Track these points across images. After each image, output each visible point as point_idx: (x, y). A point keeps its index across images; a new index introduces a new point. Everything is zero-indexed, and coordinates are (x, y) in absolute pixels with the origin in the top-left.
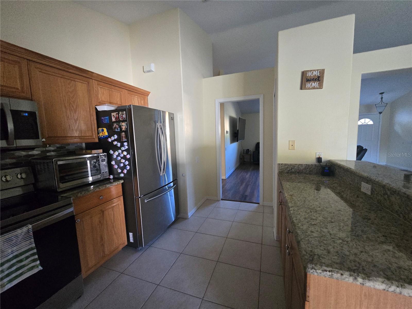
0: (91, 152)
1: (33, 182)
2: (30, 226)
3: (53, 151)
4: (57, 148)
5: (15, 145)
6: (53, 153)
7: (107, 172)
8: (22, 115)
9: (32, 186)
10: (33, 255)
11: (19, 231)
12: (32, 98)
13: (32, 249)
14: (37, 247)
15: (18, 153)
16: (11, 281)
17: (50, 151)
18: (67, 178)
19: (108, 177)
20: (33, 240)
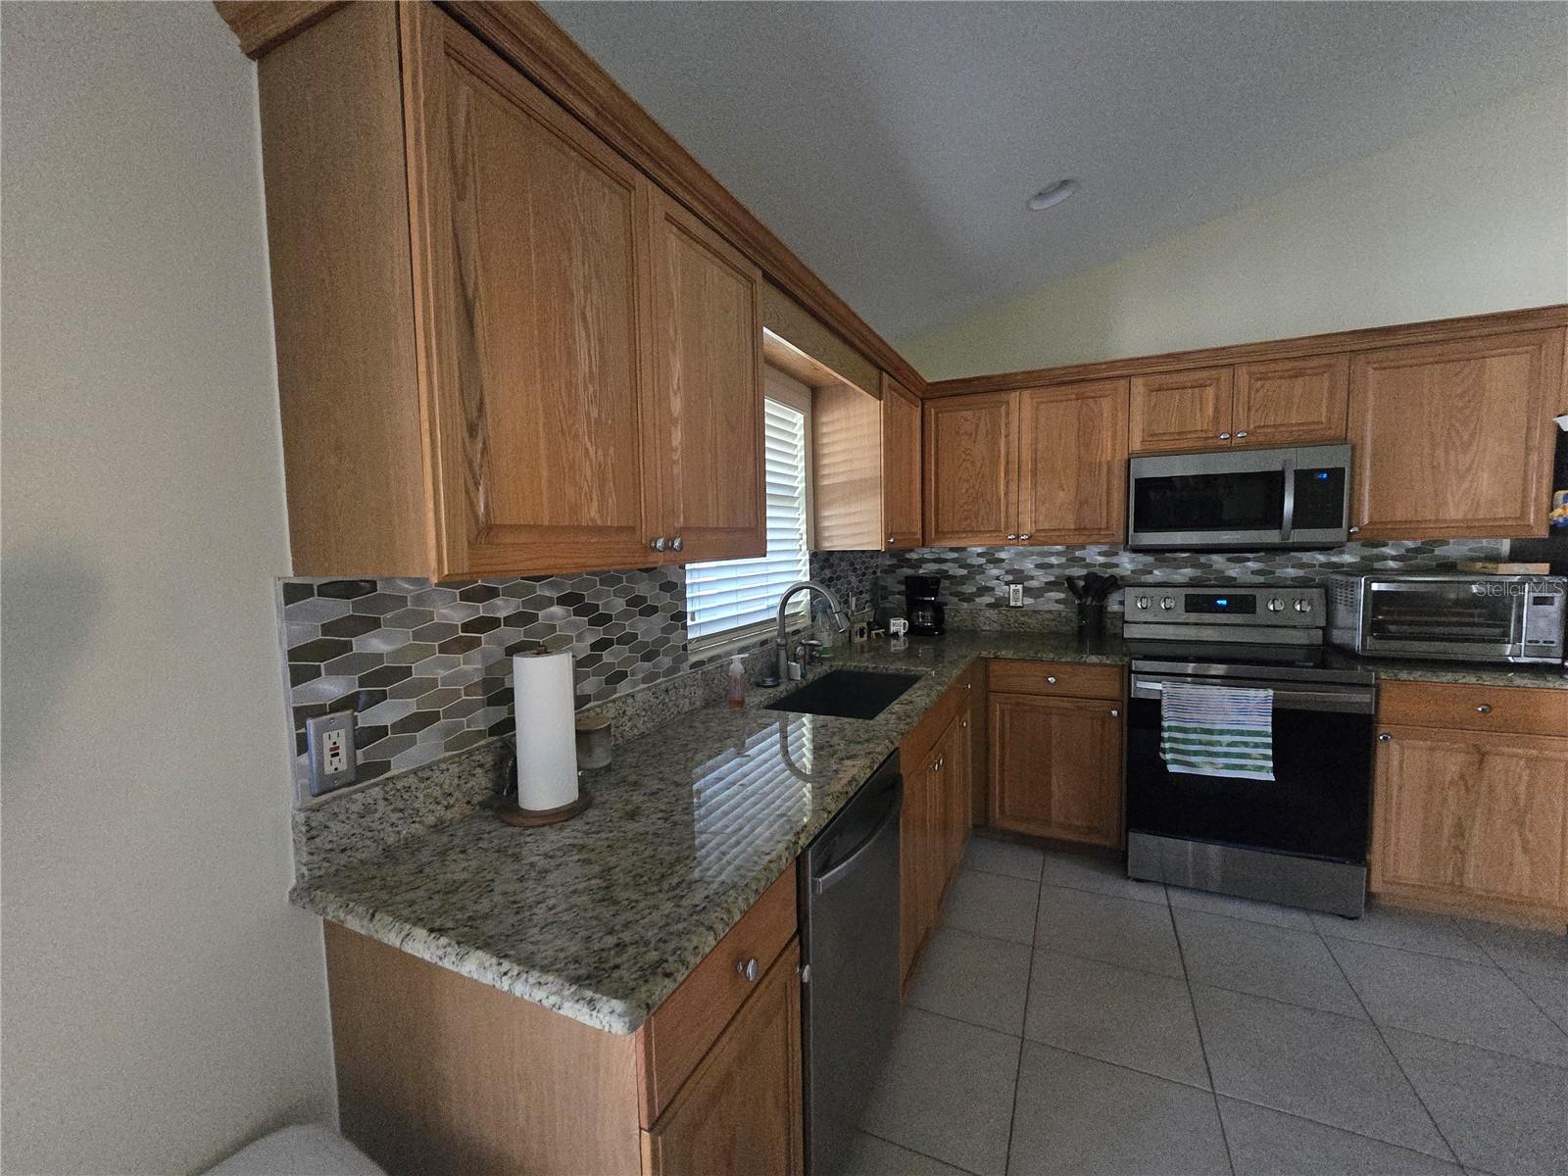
0: (1497, 569)
1: (1323, 624)
2: (1271, 692)
3: (1394, 558)
4: (1408, 550)
5: (1291, 541)
6: (1391, 564)
7: (1552, 642)
8: (1316, 478)
9: (1320, 632)
10: (1265, 746)
11: (1252, 692)
12: (1346, 435)
13: (1266, 735)
14: (1275, 735)
15: (1306, 557)
16: (1227, 767)
17: (1385, 558)
18: (1393, 628)
19: (1559, 661)
20: (1270, 719)
